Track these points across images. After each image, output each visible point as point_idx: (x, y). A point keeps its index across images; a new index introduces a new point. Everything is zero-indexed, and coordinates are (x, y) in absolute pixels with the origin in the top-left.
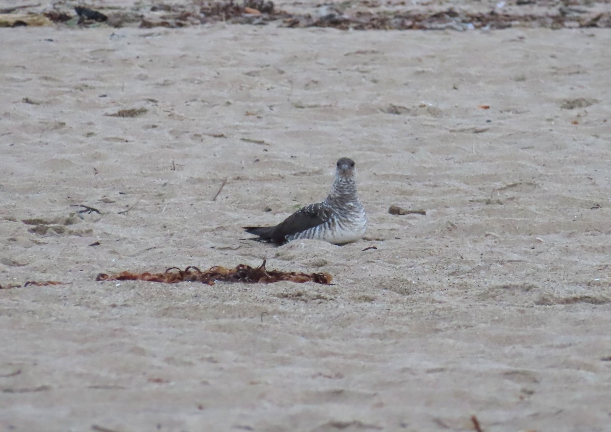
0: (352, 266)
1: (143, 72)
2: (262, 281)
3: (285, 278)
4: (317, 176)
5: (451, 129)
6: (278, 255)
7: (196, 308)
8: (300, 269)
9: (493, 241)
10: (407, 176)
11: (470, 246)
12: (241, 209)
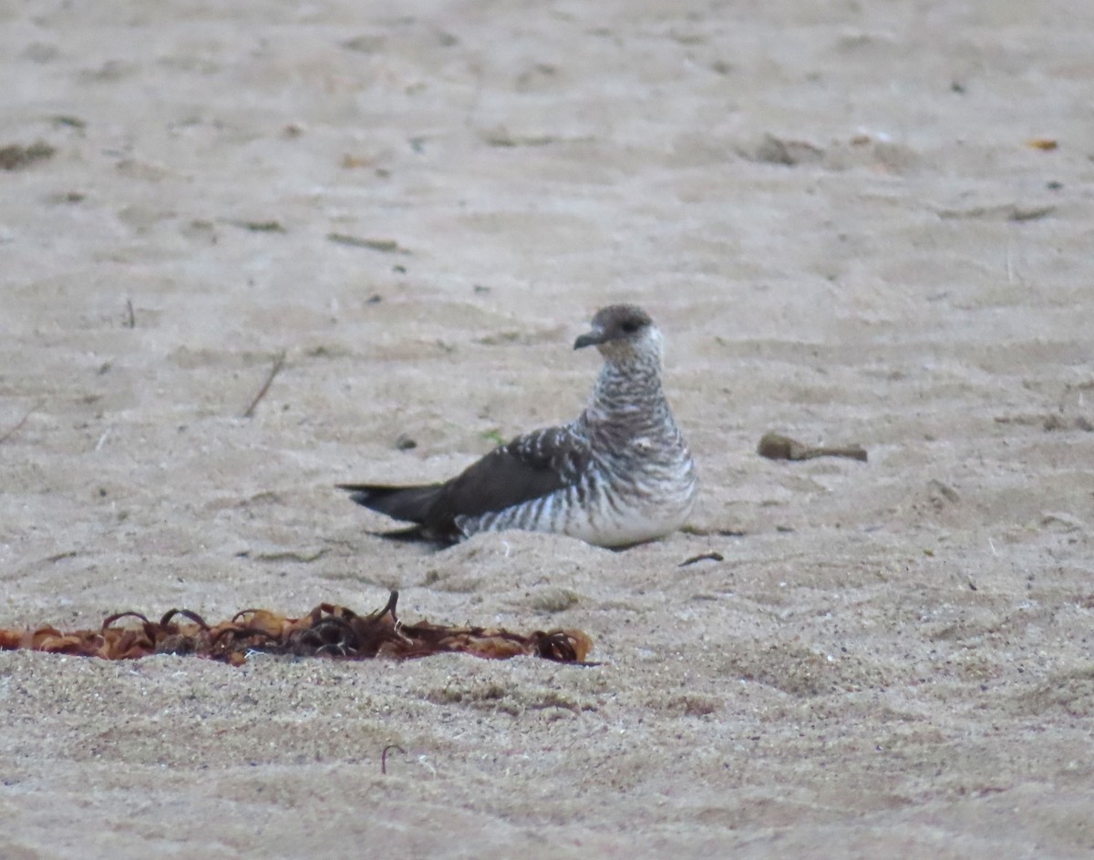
0: (650, 610)
1: (46, 37)
2: (387, 655)
3: (454, 645)
4: (551, 346)
5: (942, 207)
6: (433, 577)
7: (193, 733)
8: (498, 619)
9: (1065, 538)
10: (812, 346)
11: (996, 550)
12: (329, 441)
